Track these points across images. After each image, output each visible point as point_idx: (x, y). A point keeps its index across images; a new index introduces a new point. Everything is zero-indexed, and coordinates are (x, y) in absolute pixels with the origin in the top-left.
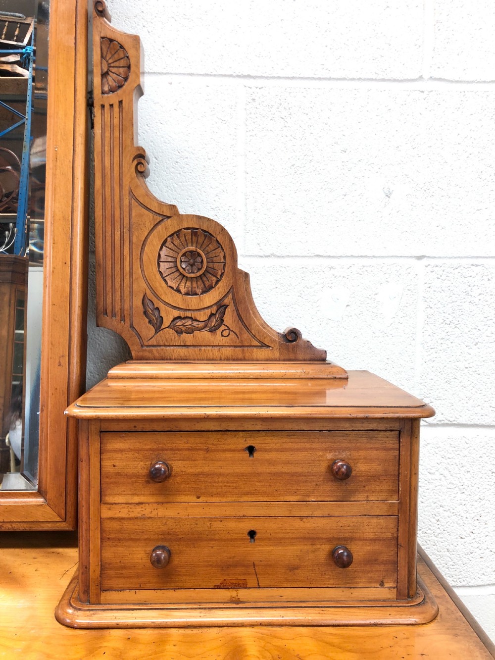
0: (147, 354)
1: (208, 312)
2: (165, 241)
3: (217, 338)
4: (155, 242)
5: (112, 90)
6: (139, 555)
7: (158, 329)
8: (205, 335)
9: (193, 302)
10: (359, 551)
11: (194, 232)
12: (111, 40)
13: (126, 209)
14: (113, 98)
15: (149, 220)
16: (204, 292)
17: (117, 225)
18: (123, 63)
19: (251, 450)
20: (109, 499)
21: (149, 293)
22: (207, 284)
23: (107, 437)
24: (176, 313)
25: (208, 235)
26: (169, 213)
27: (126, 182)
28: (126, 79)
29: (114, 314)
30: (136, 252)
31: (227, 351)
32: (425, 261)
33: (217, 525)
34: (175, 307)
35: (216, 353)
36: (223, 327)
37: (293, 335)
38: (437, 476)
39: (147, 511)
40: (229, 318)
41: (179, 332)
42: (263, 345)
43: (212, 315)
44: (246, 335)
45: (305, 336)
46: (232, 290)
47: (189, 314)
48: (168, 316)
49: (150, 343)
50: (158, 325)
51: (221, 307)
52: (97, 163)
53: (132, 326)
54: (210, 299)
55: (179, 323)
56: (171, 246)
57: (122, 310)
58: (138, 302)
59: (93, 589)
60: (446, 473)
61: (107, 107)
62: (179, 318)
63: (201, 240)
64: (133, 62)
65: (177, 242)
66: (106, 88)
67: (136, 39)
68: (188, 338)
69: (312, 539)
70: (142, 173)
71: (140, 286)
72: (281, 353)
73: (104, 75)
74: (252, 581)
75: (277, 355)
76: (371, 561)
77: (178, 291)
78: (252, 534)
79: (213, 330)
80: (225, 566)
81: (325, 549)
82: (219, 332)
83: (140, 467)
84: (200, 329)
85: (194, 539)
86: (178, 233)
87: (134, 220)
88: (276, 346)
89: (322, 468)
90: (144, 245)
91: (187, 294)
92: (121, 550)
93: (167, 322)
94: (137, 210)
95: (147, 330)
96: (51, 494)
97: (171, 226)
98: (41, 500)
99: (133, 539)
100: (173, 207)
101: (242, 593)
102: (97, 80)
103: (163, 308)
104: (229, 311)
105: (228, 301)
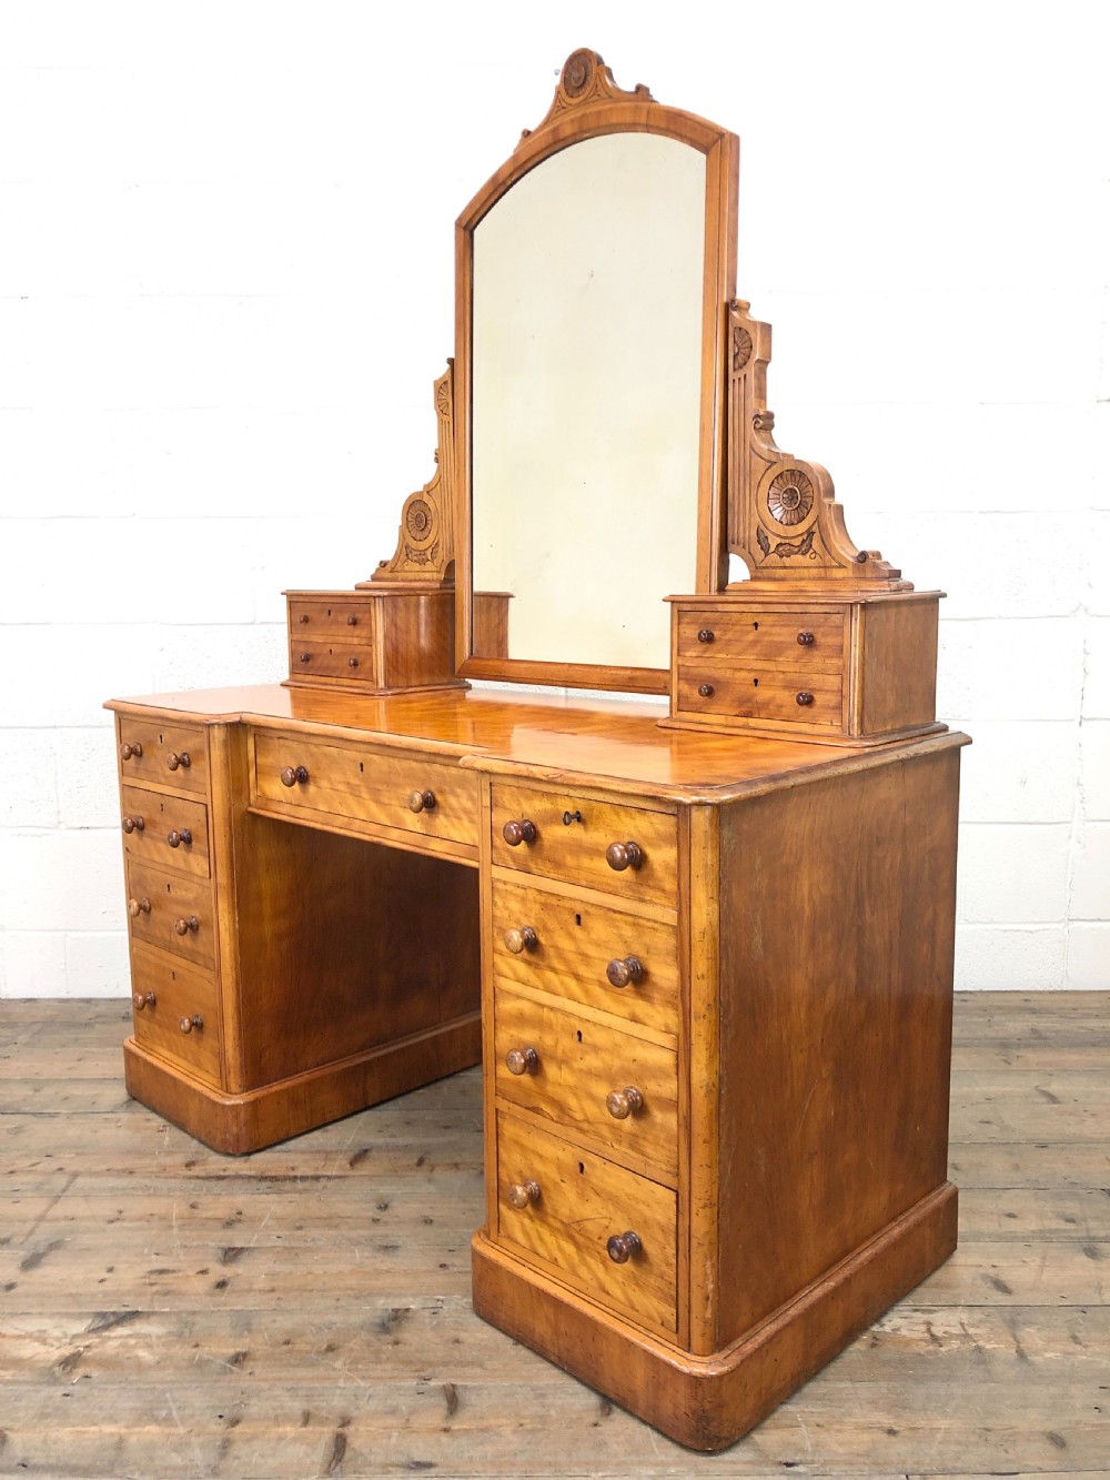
0: (759, 575)
1: (801, 539)
2: (773, 483)
3: (807, 560)
4: (766, 483)
5: (740, 367)
7: (767, 553)
8: (799, 557)
9: (792, 531)
10: (818, 698)
11: (792, 472)
12: (740, 329)
13: (748, 459)
14: (740, 374)
15: (762, 465)
16: (799, 522)
17: (742, 473)
18: (747, 344)
19: (756, 625)
21: (761, 527)
22: (801, 515)
23: (682, 614)
24: (779, 540)
25: (802, 474)
26: (775, 460)
27: (748, 438)
28: (750, 357)
29: (738, 544)
30: (754, 492)
31: (814, 572)
33: (736, 673)
34: (778, 536)
35: (805, 573)
36: (811, 551)
37: (863, 556)
39: (701, 662)
40: (816, 544)
41: (781, 556)
42: (841, 566)
43: (804, 541)
44: (828, 557)
46: (817, 520)
47: (787, 541)
48: (774, 542)
49: (761, 565)
50: (766, 550)
51: (810, 533)
52: (730, 427)
53: (750, 553)
54: (802, 527)
55: (781, 548)
56: (777, 486)
57: (744, 538)
58: (754, 533)
61: (737, 381)
62: (781, 544)
63: (798, 478)
64: (754, 342)
65: (781, 482)
66: (737, 366)
68: (787, 561)
69: (786, 687)
70: (758, 429)
71: (756, 519)
72: (854, 572)
73: (736, 356)
74: (755, 714)
75: (851, 574)
76: (826, 706)
77: (781, 522)
78: (756, 681)
79: (804, 554)
80: (742, 702)
81: (795, 694)
82: (808, 555)
83: (697, 634)
84: (796, 553)
85: (725, 681)
86: (781, 475)
87: (753, 467)
88: (850, 567)
89: (796, 637)
90: (759, 486)
91: (787, 524)
93: (772, 549)
94: (756, 459)
95: (759, 554)
97: (776, 470)
99: (695, 679)
100: (778, 455)
101: (752, 722)
102: (731, 361)
103: (770, 536)
104: (816, 538)
105: (815, 528)
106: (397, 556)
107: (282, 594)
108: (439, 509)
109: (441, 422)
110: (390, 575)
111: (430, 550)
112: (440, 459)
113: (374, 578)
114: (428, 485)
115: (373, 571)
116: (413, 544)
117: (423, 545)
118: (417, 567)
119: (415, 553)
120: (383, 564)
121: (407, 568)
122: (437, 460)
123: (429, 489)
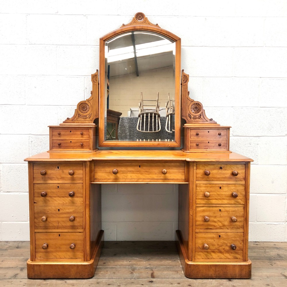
0: (189, 123)
1: (198, 116)
3: (200, 120)
4: (190, 106)
6: (195, 145)
7: (191, 119)
8: (198, 120)
9: (196, 114)
10: (222, 144)
11: (197, 103)
12: (185, 75)
13: (186, 100)
14: (185, 84)
15: (190, 102)
17: (185, 103)
18: (186, 79)
19: (209, 132)
20: (191, 138)
21: (190, 113)
22: (198, 112)
23: (191, 130)
24: (194, 116)
25: (199, 104)
26: (193, 101)
27: (187, 97)
28: (187, 81)
29: (184, 116)
30: (188, 107)
31: (201, 122)
32: (233, 108)
33: (204, 141)
35: (199, 122)
37: (211, 120)
38: (235, 145)
39: (196, 139)
40: (202, 117)
41: (194, 119)
42: (207, 121)
44: (204, 119)
45: (214, 119)
46: (202, 112)
48: (192, 117)
49: (190, 121)
52: (182, 94)
53: (187, 118)
54: (199, 114)
55: (194, 118)
56: (193, 106)
58: (188, 114)
59: (189, 149)
60: (237, 145)
63: (197, 105)
64: (188, 78)
67: (188, 75)
68: (195, 120)
69: (216, 143)
70: (188, 95)
71: (188, 112)
73: (184, 80)
74: (209, 148)
75: (209, 123)
76: (224, 146)
77: (194, 113)
78: (209, 142)
79: (199, 119)
80: (205, 146)
81: (218, 144)
83: (195, 134)
85: (201, 143)
87: (188, 102)
88: (209, 121)
89: (218, 134)
92: (192, 144)
93: (192, 118)
94: (188, 100)
95: (189, 119)
96: (177, 142)
97: (193, 103)
98: (175, 143)
99: (194, 143)
100: (193, 100)
101: (207, 150)
102: (183, 81)
103: (191, 115)
104: (202, 116)
105: (202, 114)
106: (74, 117)
107: (48, 127)
108: (92, 105)
109: (94, 85)
110: (71, 122)
111: (88, 115)
112: (93, 94)
113: (64, 122)
114: (88, 99)
115: (64, 121)
116: (82, 114)
117: (85, 114)
118: (83, 119)
119: (82, 116)
120: (68, 119)
121: (78, 120)
122: (92, 93)
123: (88, 100)
